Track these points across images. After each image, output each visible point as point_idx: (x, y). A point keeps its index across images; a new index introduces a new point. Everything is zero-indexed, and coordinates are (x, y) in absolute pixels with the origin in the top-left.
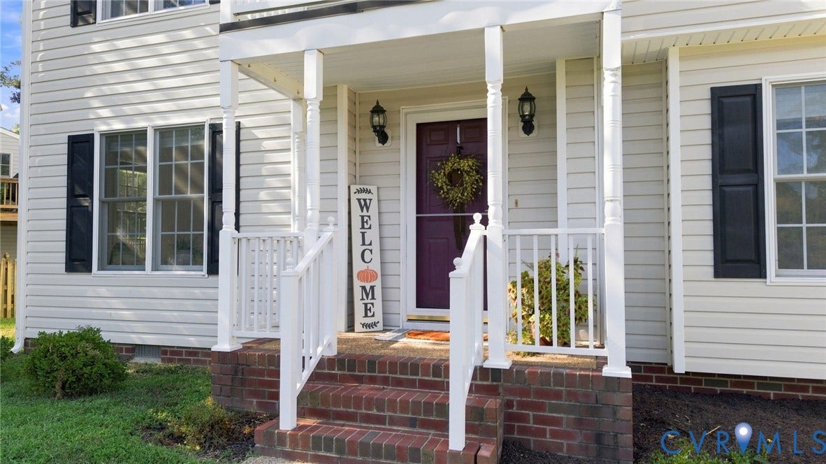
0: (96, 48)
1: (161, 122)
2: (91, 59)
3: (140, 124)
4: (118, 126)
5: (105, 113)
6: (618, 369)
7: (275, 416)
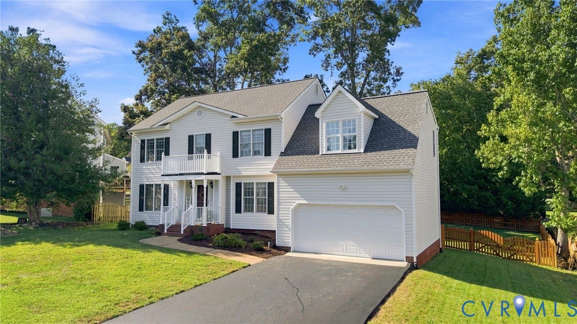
0: (144, 167)
1: (155, 183)
2: (143, 170)
3: (152, 183)
4: (148, 183)
5: (146, 180)
6: (205, 225)
7: (180, 232)
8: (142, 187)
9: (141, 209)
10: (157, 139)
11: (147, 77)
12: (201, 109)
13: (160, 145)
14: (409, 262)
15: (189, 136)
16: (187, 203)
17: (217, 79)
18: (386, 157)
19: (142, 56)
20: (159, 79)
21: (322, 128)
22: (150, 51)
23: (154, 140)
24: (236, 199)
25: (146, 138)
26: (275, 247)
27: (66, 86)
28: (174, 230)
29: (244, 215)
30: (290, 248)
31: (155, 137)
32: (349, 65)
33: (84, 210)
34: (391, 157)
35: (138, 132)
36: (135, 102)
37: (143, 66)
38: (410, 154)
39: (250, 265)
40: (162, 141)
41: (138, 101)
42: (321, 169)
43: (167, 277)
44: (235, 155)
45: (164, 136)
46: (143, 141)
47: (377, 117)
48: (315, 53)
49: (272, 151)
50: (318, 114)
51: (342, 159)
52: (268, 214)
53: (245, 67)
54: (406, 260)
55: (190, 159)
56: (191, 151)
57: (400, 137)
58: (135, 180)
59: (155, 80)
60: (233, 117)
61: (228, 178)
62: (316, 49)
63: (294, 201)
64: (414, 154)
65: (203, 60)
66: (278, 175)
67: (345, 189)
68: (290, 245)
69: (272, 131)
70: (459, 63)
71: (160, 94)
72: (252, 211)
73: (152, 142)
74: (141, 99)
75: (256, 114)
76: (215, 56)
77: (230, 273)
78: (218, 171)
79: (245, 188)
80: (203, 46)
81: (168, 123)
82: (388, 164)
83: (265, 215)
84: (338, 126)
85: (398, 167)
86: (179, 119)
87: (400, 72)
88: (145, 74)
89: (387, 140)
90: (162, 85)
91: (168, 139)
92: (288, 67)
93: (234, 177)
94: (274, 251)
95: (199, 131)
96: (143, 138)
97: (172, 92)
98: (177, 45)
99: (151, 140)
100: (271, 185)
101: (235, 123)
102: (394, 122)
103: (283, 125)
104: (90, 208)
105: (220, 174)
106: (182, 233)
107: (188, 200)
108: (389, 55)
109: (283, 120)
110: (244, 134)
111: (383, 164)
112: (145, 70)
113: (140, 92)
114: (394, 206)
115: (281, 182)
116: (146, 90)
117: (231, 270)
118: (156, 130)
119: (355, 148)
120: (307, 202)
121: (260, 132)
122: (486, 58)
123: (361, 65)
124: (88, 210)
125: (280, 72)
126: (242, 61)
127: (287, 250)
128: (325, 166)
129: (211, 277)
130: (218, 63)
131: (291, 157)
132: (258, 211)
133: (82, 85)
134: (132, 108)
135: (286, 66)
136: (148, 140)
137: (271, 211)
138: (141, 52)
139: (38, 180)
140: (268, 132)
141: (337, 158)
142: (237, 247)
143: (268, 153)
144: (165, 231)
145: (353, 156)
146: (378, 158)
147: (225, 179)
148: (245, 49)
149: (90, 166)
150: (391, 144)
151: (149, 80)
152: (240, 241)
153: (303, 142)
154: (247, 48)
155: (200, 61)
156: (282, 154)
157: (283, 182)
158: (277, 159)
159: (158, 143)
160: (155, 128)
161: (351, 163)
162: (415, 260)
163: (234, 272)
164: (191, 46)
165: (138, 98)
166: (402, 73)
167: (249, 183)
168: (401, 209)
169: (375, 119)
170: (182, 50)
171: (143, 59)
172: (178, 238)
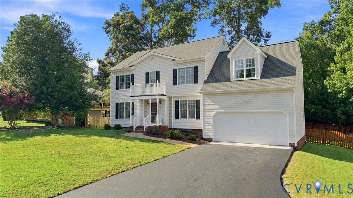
0: (119, 93)
1: (126, 102)
3: (124, 102)
4: (121, 102)
5: (120, 100)
6: (158, 126)
7: (143, 130)
8: (117, 104)
9: (117, 118)
10: (126, 76)
11: (111, 42)
12: (153, 56)
13: (128, 79)
14: (292, 147)
15: (146, 73)
16: (145, 114)
17: (153, 43)
18: (275, 81)
19: (108, 29)
20: (119, 43)
21: (232, 64)
22: (113, 26)
23: (124, 76)
24: (176, 110)
25: (119, 75)
26: (202, 139)
27: (72, 44)
28: (139, 128)
29: (181, 120)
30: (212, 139)
31: (125, 74)
32: (236, 31)
33: (81, 120)
34: (279, 81)
35: (114, 71)
36: (105, 57)
37: (108, 36)
38: (291, 79)
39: (191, 148)
40: (129, 77)
41: (107, 57)
42: (232, 90)
43: (145, 152)
44: (175, 83)
45: (130, 74)
46: (117, 77)
47: (267, 57)
48: (215, 25)
49: (198, 80)
50: (229, 56)
51: (246, 83)
52: (196, 119)
53: (172, 33)
54: (290, 145)
55: (147, 86)
56: (147, 82)
57: (284, 69)
58: (113, 101)
59: (116, 44)
60: (173, 60)
61: (170, 98)
62: (215, 22)
63: (215, 110)
64: (294, 78)
65: (144, 32)
66: (203, 95)
67: (248, 102)
68: (212, 137)
69: (198, 68)
70: (305, 30)
71: (120, 52)
72: (186, 118)
73: (123, 77)
74: (108, 55)
75: (188, 58)
76: (151, 29)
77: (181, 151)
78: (164, 93)
79: (181, 104)
80: (145, 23)
81: (133, 66)
82: (277, 85)
83: (195, 120)
84: (242, 63)
85: (284, 86)
86: (139, 63)
87: (269, 35)
88: (110, 40)
89: (275, 71)
90: (121, 47)
91: (133, 76)
92: (195, 35)
93: (174, 97)
94: (202, 141)
95: (152, 69)
96: (117, 75)
97: (127, 51)
98: (129, 22)
99: (122, 76)
100: (198, 102)
101: (175, 64)
102: (278, 60)
103: (206, 64)
104: (84, 118)
105: (165, 95)
106: (144, 130)
107: (146, 111)
108: (261, 25)
109: (206, 61)
110: (180, 70)
111: (274, 85)
112: (110, 38)
113: (108, 51)
114: (281, 112)
115: (206, 99)
116: (111, 49)
117: (181, 150)
118: (125, 70)
119: (254, 76)
120: (223, 111)
121: (191, 69)
122: (323, 26)
123: (244, 32)
124: (83, 120)
125: (191, 38)
126: (170, 29)
127: (210, 140)
128: (235, 88)
129: (171, 153)
130: (153, 34)
131: (211, 84)
132: (189, 118)
133: (80, 44)
134: (103, 61)
135: (194, 34)
136: (120, 76)
137: (198, 117)
138: (107, 27)
139: (59, 100)
140: (196, 69)
141: (243, 83)
142: (179, 139)
143: (196, 81)
144: (134, 130)
145: (253, 81)
146: (270, 82)
147: (168, 98)
148: (172, 22)
149: (86, 92)
150: (278, 73)
151: (113, 44)
152: (181, 135)
153: (218, 74)
154: (174, 21)
155: (142, 32)
156: (205, 82)
157: (207, 99)
158: (202, 85)
159: (126, 78)
160: (125, 69)
161: (252, 85)
162: (296, 145)
163: (183, 151)
164: (137, 22)
165: (107, 55)
166: (271, 36)
167: (184, 101)
168: (286, 114)
169: (265, 59)
170: (132, 25)
171: (109, 31)
172: (142, 133)
